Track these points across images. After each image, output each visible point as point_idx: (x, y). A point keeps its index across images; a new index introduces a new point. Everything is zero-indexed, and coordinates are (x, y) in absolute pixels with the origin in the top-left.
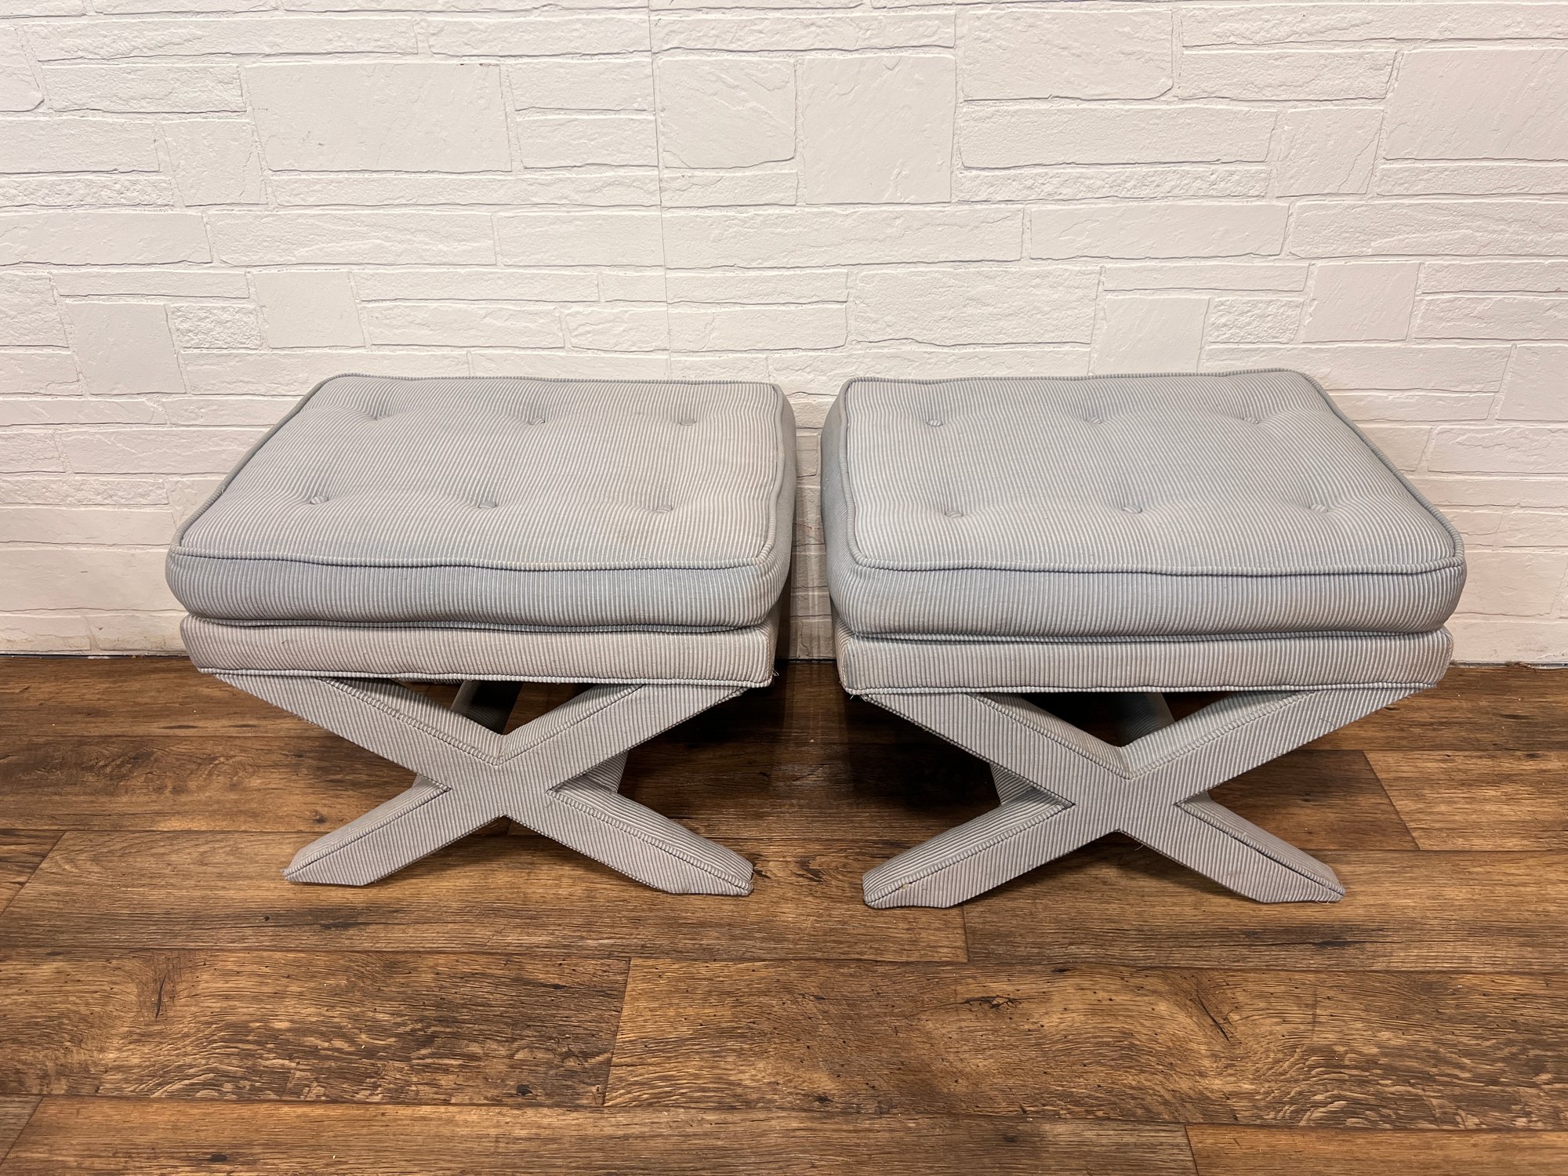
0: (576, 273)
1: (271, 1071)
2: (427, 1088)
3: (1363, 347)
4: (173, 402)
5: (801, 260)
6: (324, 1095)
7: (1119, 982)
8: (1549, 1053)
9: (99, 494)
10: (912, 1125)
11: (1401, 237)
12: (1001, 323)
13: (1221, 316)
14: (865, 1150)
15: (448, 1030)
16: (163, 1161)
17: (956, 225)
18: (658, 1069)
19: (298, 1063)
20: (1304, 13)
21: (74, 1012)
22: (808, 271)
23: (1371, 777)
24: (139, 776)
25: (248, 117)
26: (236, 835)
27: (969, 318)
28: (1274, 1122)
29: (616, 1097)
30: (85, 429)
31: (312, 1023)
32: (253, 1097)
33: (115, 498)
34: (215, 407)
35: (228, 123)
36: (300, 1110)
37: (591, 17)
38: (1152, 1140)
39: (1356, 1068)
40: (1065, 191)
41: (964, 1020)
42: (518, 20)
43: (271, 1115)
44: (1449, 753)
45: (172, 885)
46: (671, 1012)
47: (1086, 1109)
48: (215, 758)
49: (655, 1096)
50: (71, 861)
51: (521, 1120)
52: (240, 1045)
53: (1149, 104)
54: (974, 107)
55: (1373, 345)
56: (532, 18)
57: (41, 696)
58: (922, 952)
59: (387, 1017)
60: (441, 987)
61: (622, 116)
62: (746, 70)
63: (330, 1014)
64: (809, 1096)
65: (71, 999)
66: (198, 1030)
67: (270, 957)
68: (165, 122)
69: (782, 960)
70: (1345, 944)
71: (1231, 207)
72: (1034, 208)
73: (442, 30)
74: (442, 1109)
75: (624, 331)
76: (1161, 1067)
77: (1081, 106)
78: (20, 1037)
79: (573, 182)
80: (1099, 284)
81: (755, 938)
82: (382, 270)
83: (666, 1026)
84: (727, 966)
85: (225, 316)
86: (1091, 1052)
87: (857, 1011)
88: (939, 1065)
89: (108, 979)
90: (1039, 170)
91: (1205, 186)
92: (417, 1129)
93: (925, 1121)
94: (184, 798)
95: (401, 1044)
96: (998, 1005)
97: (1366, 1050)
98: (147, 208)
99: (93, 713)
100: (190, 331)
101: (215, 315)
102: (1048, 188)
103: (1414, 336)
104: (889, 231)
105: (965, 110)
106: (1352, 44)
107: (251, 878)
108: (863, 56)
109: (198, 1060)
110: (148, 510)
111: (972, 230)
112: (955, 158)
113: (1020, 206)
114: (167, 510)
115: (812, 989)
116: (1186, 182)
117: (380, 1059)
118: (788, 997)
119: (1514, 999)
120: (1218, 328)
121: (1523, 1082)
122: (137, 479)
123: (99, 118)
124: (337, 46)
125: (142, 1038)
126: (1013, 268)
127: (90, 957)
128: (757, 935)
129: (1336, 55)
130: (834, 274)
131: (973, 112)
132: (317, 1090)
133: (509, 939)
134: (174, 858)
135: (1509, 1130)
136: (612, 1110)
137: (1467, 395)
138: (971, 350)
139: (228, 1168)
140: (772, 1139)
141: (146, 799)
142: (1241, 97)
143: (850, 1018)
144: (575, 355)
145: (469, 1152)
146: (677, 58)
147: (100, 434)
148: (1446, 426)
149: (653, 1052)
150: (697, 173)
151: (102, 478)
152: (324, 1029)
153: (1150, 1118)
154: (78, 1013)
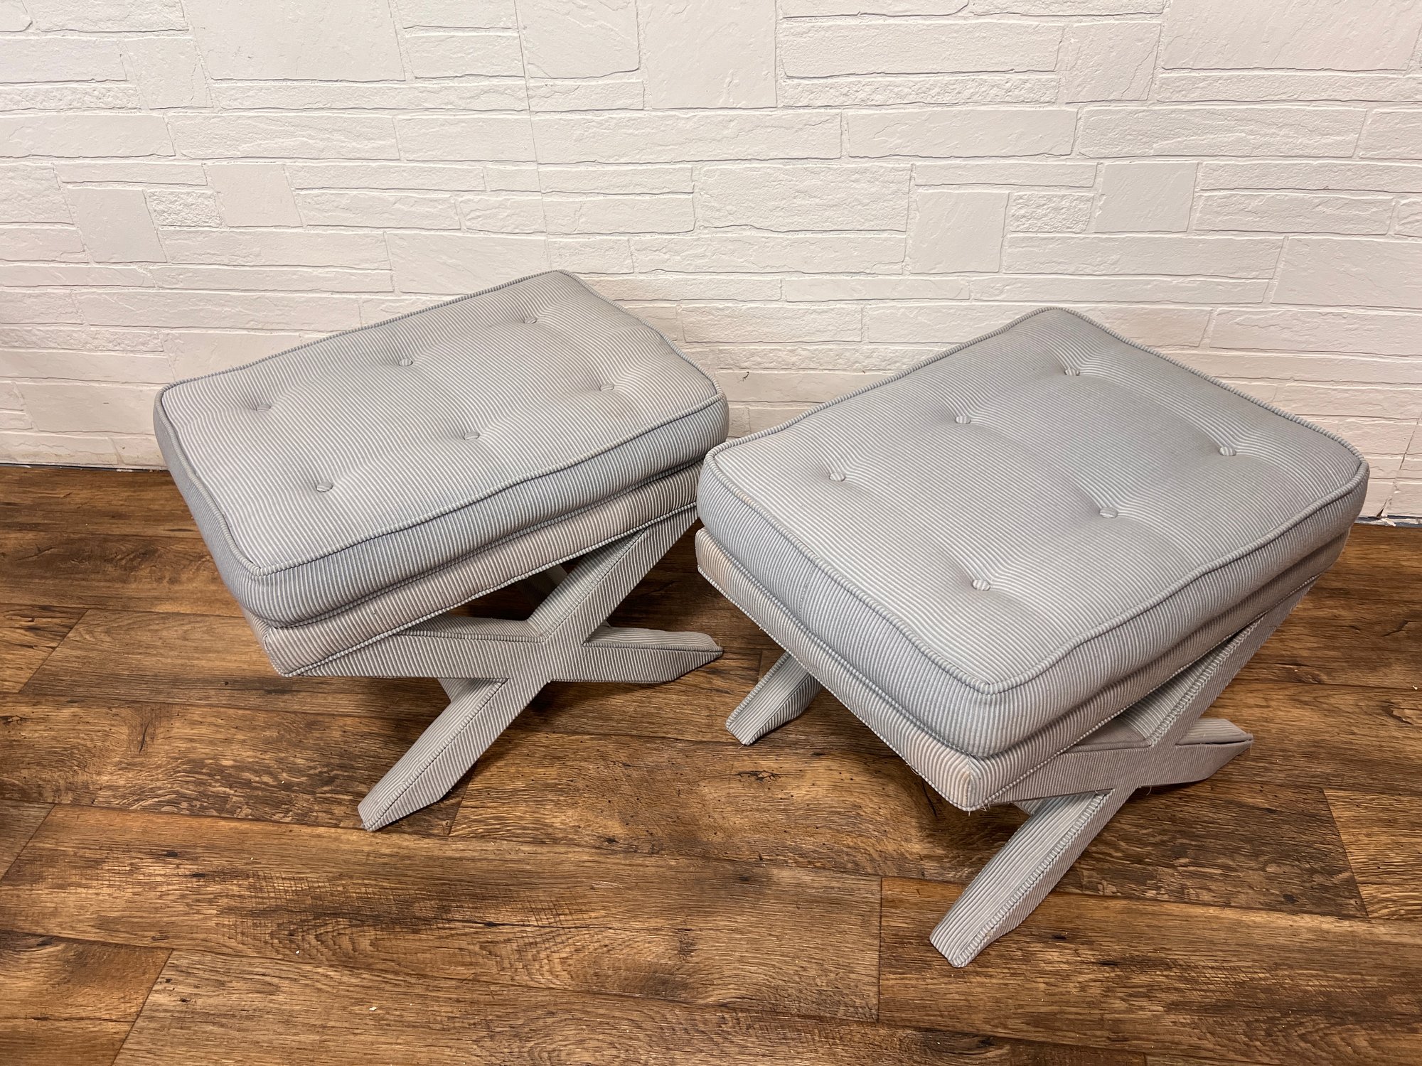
0: (465, 167)
1: (216, 795)
2: (324, 814)
3: (1148, 238)
4: (158, 270)
5: (651, 157)
6: (251, 815)
7: (862, 766)
8: (1193, 843)
9: (110, 342)
10: (673, 863)
11: (1180, 139)
12: (827, 213)
13: (1020, 208)
14: (634, 879)
15: (346, 774)
16: (134, 854)
17: (782, 127)
18: (494, 811)
19: (236, 791)
21: (83, 745)
22: (658, 166)
24: (146, 568)
25: (190, 34)
26: (212, 618)
27: (799, 208)
28: (952, 880)
29: (459, 830)
30: (94, 290)
31: (249, 762)
32: (201, 813)
33: (122, 345)
34: (190, 274)
35: (176, 40)
36: (233, 824)
38: (854, 886)
40: (877, 97)
41: (733, 788)
43: (213, 827)
45: (161, 654)
46: (513, 770)
47: (809, 861)
48: (202, 557)
49: (488, 831)
50: (91, 632)
51: (388, 842)
52: (197, 776)
53: (948, 19)
54: (792, 24)
55: (1157, 236)
57: (80, 501)
58: (714, 734)
59: (302, 762)
60: (346, 742)
61: (491, 34)
63: (262, 757)
64: (601, 837)
65: (81, 735)
66: (169, 763)
67: (225, 713)
68: (126, 40)
69: (605, 735)
71: (1025, 111)
72: (851, 112)
74: (333, 830)
75: (508, 216)
76: (876, 833)
78: (44, 762)
79: (456, 90)
80: (910, 180)
81: (588, 718)
82: (309, 163)
83: (506, 779)
84: (561, 737)
85: (190, 200)
86: (825, 819)
87: (653, 776)
88: (706, 820)
89: (109, 722)
90: (852, 79)
91: (1001, 93)
92: (313, 843)
93: (683, 861)
94: (176, 587)
95: (310, 782)
96: (763, 778)
98: (120, 111)
99: (116, 516)
100: (164, 212)
101: (182, 199)
102: (862, 95)
103: (1194, 228)
104: (725, 132)
105: (784, 26)
107: (218, 652)
109: (163, 783)
110: (148, 355)
111: (797, 131)
112: (778, 68)
113: (837, 111)
114: (162, 356)
115: (623, 758)
116: (984, 89)
117: (293, 792)
118: (603, 763)
119: (1180, 798)
120: (1018, 218)
121: (1164, 863)
122: (137, 331)
123: (76, 36)
125: (129, 766)
126: (834, 165)
127: (98, 705)
128: (591, 715)
130: (681, 169)
131: (791, 28)
132: (246, 811)
133: (401, 709)
134: (165, 633)
135: (1139, 899)
136: (454, 838)
137: (1243, 281)
138: (803, 236)
139: (178, 861)
140: (566, 867)
141: (149, 586)
142: (1031, 12)
143: (647, 781)
144: (469, 235)
145: (346, 862)
147: (106, 294)
148: (1225, 308)
149: (493, 798)
150: (558, 82)
151: (111, 330)
152: (257, 768)
153: (857, 870)
154: (85, 746)
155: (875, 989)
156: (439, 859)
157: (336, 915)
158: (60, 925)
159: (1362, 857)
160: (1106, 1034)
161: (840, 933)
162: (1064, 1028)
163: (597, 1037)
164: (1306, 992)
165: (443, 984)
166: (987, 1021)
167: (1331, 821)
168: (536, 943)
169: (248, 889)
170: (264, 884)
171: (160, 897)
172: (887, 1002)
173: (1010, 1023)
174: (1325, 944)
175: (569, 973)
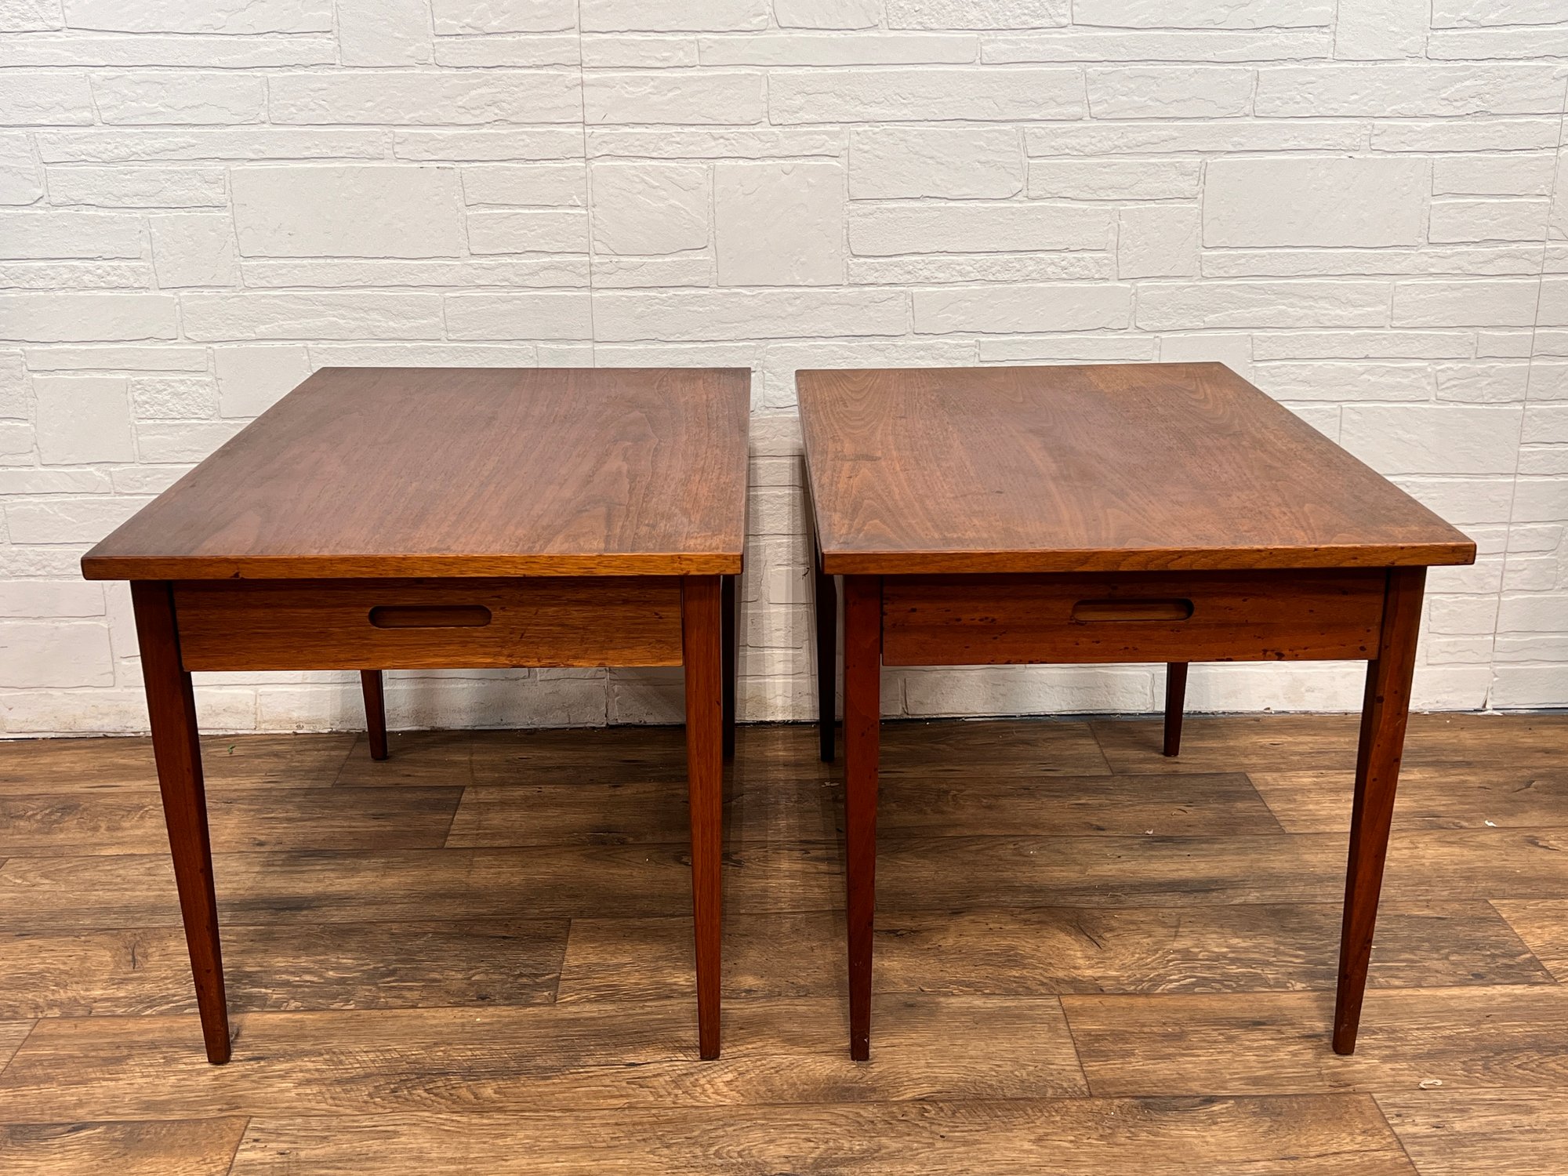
0: (512, 347)
2: (394, 999)
4: (119, 472)
5: (715, 334)
6: (302, 1007)
7: (1009, 918)
10: (826, 1003)
11: (1226, 313)
15: (408, 966)
17: (848, 304)
19: (274, 990)
20: (1122, 131)
21: (55, 969)
22: (720, 344)
23: (1251, 789)
24: (70, 821)
25: (227, 211)
28: (1134, 992)
29: (567, 997)
30: (30, 499)
33: (48, 569)
34: (160, 476)
35: (209, 217)
36: (282, 1016)
37: (534, 130)
38: (1030, 1004)
39: (1207, 960)
40: (941, 275)
42: (471, 132)
43: (257, 1019)
44: (1324, 772)
45: (125, 889)
47: (975, 989)
50: (21, 877)
51: (483, 1013)
53: (1005, 203)
54: (858, 205)
56: (484, 130)
59: (349, 961)
61: (558, 211)
62: (667, 174)
64: (736, 990)
65: (48, 961)
66: (176, 975)
68: (152, 216)
70: (1208, 891)
71: (1082, 288)
72: (915, 290)
73: (406, 140)
76: (1042, 965)
77: (948, 205)
79: (514, 267)
80: (976, 355)
82: (335, 345)
85: (182, 388)
89: (81, 948)
90: (917, 257)
91: (1059, 270)
94: (120, 834)
95: (366, 976)
96: (902, 935)
97: (1216, 950)
98: (124, 291)
99: (10, 779)
100: (147, 403)
101: (173, 387)
102: (926, 273)
104: (790, 310)
106: (1164, 155)
108: (764, 163)
111: (862, 309)
112: (844, 246)
113: (902, 288)
116: (1044, 266)
117: (348, 985)
123: (92, 212)
124: (314, 152)
125: (124, 981)
126: (900, 342)
127: (59, 935)
129: (1153, 164)
130: (744, 347)
131: (857, 210)
132: (293, 1004)
133: (456, 911)
136: (564, 1004)
141: (83, 835)
142: (1080, 197)
146: (608, 163)
147: (45, 504)
150: (623, 259)
151: (39, 549)
152: (293, 970)
153: (1030, 992)
154: (59, 969)
155: (1081, 1073)
156: (550, 1021)
157: (443, 1074)
158: (92, 1112)
159: (1539, 943)
160: (1328, 1083)
161: (1028, 1037)
162: (1284, 1083)
163: (788, 1136)
164: (1514, 1036)
165: (593, 1114)
166: (1205, 1086)
167: (1501, 919)
168: (692, 1074)
169: (324, 1064)
170: (343, 1058)
171: (214, 1080)
172: (1096, 1082)
173: (1230, 1085)
174: (1522, 1004)
175: (738, 1092)
